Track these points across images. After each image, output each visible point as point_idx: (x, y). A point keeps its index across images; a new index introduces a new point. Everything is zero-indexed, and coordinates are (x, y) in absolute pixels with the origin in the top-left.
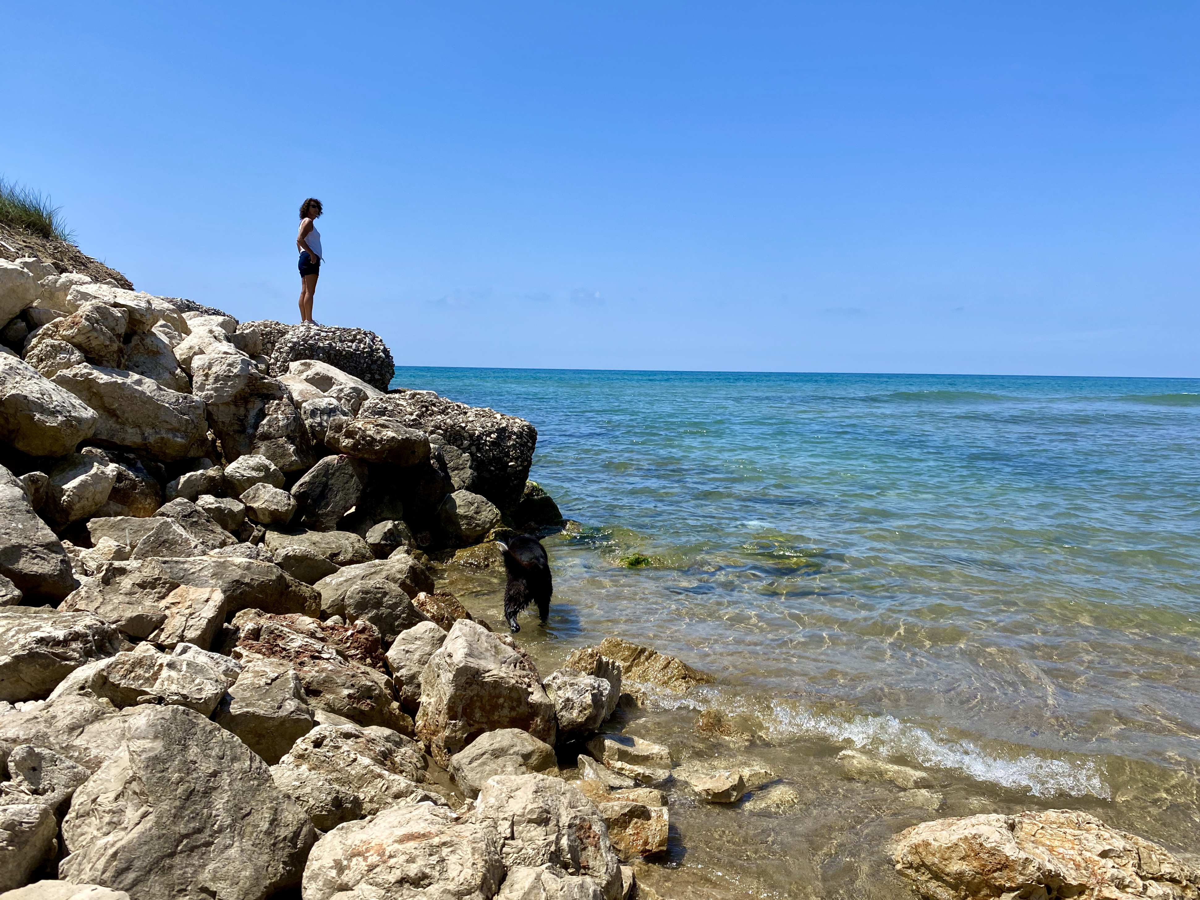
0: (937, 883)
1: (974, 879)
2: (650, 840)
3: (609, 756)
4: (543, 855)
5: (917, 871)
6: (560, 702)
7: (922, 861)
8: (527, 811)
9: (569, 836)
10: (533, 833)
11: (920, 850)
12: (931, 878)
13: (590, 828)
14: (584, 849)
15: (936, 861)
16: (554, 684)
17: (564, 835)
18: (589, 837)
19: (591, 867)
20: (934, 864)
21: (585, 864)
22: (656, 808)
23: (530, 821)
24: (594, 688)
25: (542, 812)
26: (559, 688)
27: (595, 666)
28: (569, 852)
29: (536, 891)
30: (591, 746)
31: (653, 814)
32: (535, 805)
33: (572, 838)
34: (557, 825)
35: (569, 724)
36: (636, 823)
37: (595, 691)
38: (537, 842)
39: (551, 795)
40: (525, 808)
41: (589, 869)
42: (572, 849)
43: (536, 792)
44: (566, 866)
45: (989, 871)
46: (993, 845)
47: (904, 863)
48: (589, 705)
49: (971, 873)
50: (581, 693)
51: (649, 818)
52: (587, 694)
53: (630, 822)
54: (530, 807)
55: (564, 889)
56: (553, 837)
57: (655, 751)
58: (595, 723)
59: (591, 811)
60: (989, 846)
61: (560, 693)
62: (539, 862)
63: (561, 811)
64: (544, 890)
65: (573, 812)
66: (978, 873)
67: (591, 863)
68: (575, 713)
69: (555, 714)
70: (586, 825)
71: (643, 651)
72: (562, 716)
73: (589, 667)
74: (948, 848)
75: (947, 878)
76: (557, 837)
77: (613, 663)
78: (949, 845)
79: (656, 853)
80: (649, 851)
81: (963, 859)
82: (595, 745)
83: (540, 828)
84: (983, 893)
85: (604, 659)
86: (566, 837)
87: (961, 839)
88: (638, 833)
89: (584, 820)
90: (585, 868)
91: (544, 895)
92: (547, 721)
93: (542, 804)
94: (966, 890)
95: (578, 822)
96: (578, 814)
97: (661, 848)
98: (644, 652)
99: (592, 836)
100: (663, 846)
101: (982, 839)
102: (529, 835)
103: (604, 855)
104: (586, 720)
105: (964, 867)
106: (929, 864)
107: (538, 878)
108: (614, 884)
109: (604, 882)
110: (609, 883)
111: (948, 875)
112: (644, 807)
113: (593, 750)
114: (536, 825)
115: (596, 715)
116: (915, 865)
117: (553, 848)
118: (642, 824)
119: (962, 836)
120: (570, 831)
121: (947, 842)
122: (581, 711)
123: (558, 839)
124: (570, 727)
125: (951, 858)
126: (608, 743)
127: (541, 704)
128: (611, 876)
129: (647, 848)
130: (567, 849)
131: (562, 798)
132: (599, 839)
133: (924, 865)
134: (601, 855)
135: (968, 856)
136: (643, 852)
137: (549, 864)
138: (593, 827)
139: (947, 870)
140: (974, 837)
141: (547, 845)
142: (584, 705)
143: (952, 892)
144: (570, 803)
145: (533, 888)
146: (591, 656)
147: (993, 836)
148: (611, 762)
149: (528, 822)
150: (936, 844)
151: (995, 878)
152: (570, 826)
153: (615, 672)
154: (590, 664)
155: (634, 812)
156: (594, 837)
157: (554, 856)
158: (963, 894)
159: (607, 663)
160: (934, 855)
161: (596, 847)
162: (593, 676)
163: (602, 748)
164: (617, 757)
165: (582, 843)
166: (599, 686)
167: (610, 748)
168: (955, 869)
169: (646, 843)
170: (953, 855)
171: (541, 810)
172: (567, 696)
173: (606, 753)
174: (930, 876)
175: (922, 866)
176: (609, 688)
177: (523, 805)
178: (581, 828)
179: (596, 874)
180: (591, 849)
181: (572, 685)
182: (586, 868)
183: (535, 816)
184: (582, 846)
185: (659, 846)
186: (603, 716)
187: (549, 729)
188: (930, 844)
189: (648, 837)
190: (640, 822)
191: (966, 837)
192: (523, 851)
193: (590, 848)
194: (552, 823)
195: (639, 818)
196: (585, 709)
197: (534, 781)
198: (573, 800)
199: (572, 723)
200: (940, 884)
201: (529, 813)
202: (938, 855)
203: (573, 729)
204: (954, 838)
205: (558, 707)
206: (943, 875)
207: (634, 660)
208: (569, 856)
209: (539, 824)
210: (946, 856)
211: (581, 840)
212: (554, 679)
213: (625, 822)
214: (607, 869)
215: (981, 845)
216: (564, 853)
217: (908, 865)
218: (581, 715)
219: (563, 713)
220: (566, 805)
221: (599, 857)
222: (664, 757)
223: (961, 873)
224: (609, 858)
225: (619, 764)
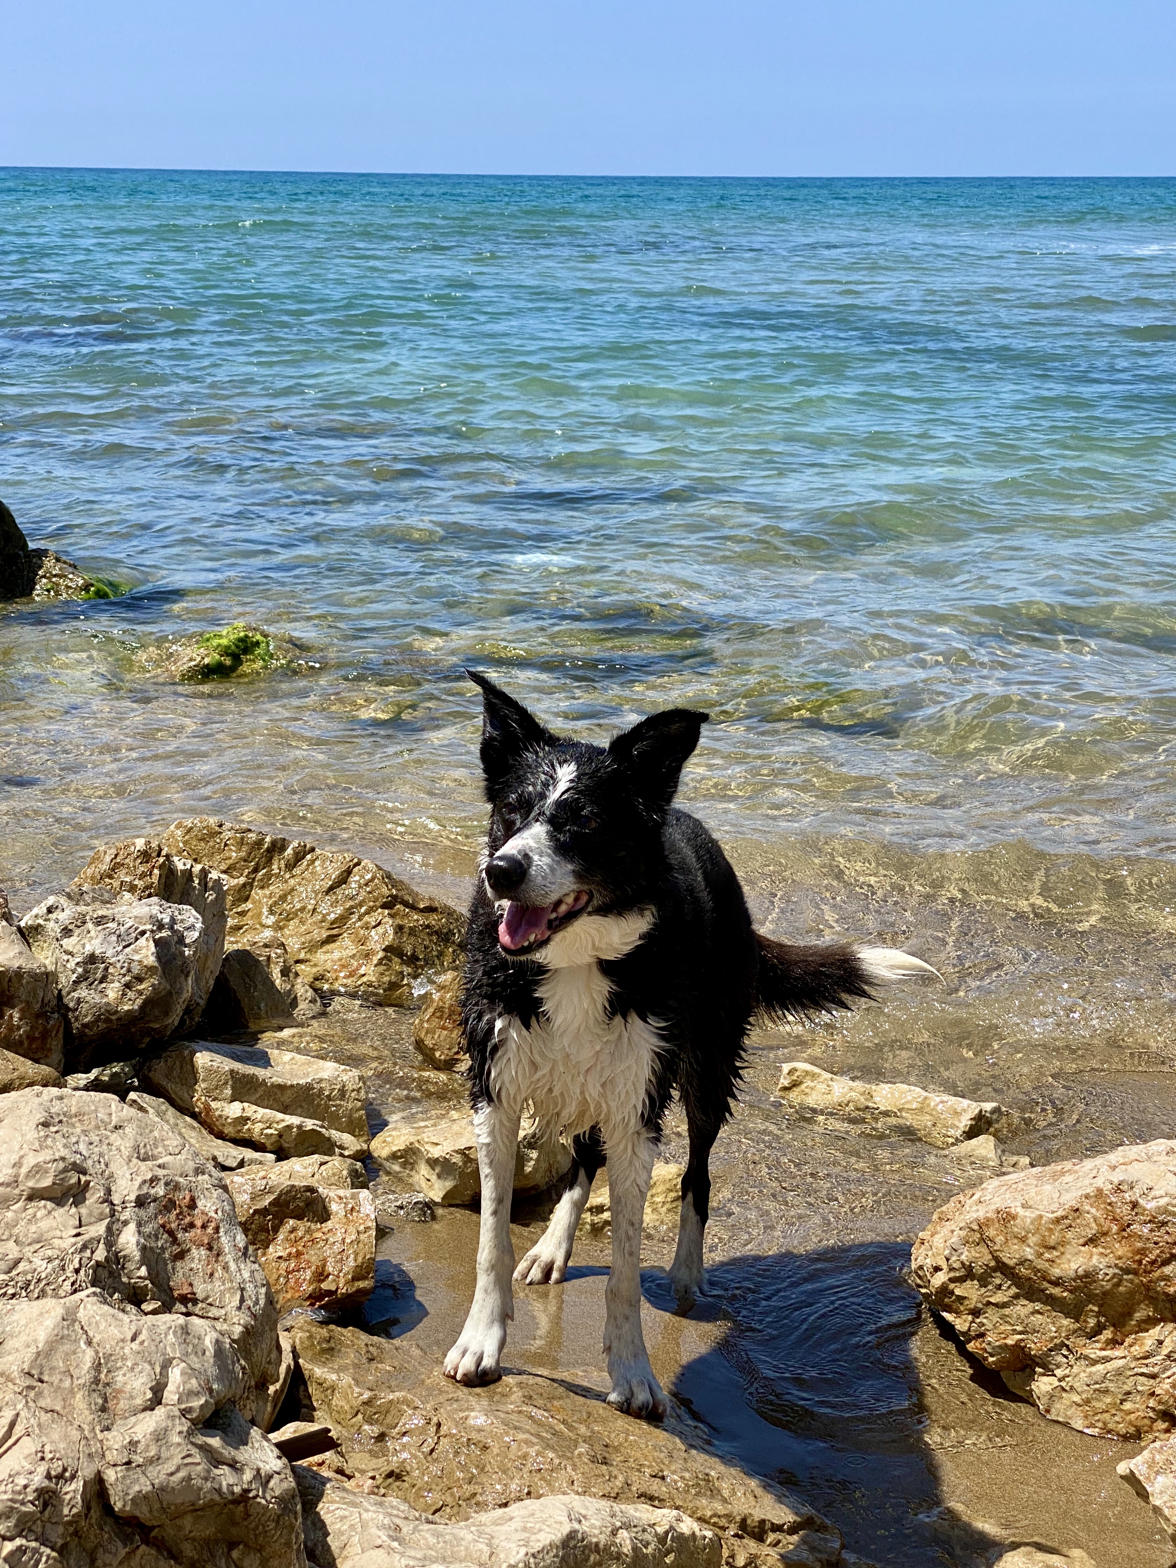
0: (1031, 1306)
1: (1118, 1285)
2: (330, 1269)
3: (208, 1092)
4: (77, 1271)
5: (984, 1283)
6: (71, 965)
7: (996, 1259)
8: (24, 1171)
9: (139, 1225)
10: (44, 1224)
11: (991, 1232)
12: (1016, 1297)
13: (192, 1205)
14: (180, 1256)
15: (1029, 1253)
16: (51, 925)
17: (126, 1223)
18: (192, 1225)
19: (200, 1296)
20: (1023, 1262)
21: (186, 1290)
22: (341, 1192)
23: (34, 1196)
24: (161, 927)
25: (65, 1170)
26: (67, 932)
27: (155, 879)
28: (144, 1261)
29: (67, 1347)
30: (158, 1071)
31: (334, 1207)
32: (45, 1155)
33: (148, 1229)
34: (107, 1199)
35: (98, 1019)
36: (293, 1230)
37: (164, 934)
38: (56, 1242)
39: (85, 1132)
40: (17, 1165)
41: (195, 1301)
42: (148, 1255)
43: (46, 1125)
44: (135, 1297)
45: (1153, 1262)
46: (1163, 1202)
47: (952, 1269)
48: (151, 969)
49: (1111, 1271)
50: (126, 940)
51: (324, 1215)
52: (142, 941)
53: (276, 1230)
54: (31, 1161)
55: (140, 1338)
56: (100, 1229)
57: (325, 1075)
58: (166, 1014)
59: (191, 1165)
60: (1151, 1205)
61: (68, 943)
62: (67, 1286)
63: (113, 1167)
64: (89, 1343)
65: (146, 1170)
66: (1127, 1271)
67: (200, 1290)
68: (113, 991)
69: (60, 997)
70: (183, 1198)
71: (278, 847)
72: (79, 1001)
73: (139, 883)
74: (1058, 1221)
75: (1056, 1291)
76: (109, 1229)
77: (204, 873)
78: (1060, 1213)
79: (348, 1296)
80: (330, 1293)
81: (1092, 1241)
82: (171, 1069)
83: (61, 1211)
84: (1138, 1315)
85: (180, 864)
86: (132, 1226)
87: (1087, 1197)
88: (299, 1254)
89: (177, 1187)
90: (184, 1299)
91: (89, 1354)
92: (38, 1016)
93: (63, 1152)
94: (1098, 1314)
95: (160, 1190)
96: (160, 1172)
97: (362, 1284)
98: (283, 849)
99: (199, 1223)
100: (364, 1278)
101: (1137, 1191)
102: (33, 1228)
103: (233, 1266)
104: (142, 1007)
105: (1095, 1260)
106: (1011, 1263)
107: (70, 1317)
108: (262, 1334)
109: (238, 1330)
110: (248, 1332)
111: (1057, 1283)
112: (311, 1190)
113: (164, 1082)
114: (50, 1205)
115: (170, 994)
116: (978, 1270)
117: (100, 1254)
118: (308, 1231)
119: (1090, 1190)
120: (142, 1212)
121: (1054, 1207)
122: (128, 986)
123: (111, 1236)
124: (102, 1026)
125: (1063, 1243)
126: (203, 1059)
127: (19, 973)
128: (254, 1316)
129: (324, 1286)
130: (137, 1255)
131: (114, 1137)
132: (217, 1229)
133: (1001, 1267)
134: (226, 1268)
135: (1105, 1234)
136: (314, 1298)
137: (92, 1289)
138: (200, 1204)
139: (1056, 1272)
140: (1118, 1189)
141: (84, 1247)
142: (136, 970)
143: (1066, 1322)
144: (137, 1148)
145: (57, 1341)
146: (145, 856)
147: (1163, 1183)
148: (213, 1105)
149: (30, 1198)
150: (1027, 1216)
151: (1166, 1278)
152: (141, 1202)
153: (211, 896)
154: (142, 876)
155: (287, 1204)
156: (204, 1227)
157: (101, 1272)
158: (1092, 1322)
159: (188, 874)
160: (1023, 1240)
161: (210, 1248)
162: (155, 899)
163: (190, 1076)
164: (228, 1092)
165: (175, 1241)
166: (173, 921)
167: (209, 1070)
168: (1074, 1266)
169: (321, 1275)
170: (1069, 1235)
171: (61, 1165)
172: (88, 949)
173: (201, 1086)
174: (1014, 1290)
175: (994, 1270)
176: (199, 925)
177: (14, 1158)
178: (169, 1205)
179: (214, 1312)
180: (198, 1255)
181: (100, 921)
182: (189, 1299)
183: (47, 1182)
184: (176, 1249)
185: (355, 1279)
186: (186, 995)
187: (45, 1035)
188: (1014, 1218)
189: (324, 1261)
190: (302, 1226)
191: (1100, 1191)
192: (21, 1267)
193: (194, 1251)
194: (94, 1197)
195: (300, 1218)
196: (139, 979)
197: (37, 1100)
198: (142, 1141)
199: (107, 1015)
200: (1038, 1306)
201: (28, 1176)
202: (1032, 1240)
203: (110, 1030)
204: (1070, 1199)
205: (65, 980)
206: (1045, 1284)
207: (256, 870)
208: (143, 1271)
209: (59, 1202)
210: (1053, 1240)
211: (171, 1233)
212: (50, 911)
213: (264, 1229)
214: (242, 1300)
215: (1135, 1205)
216: (130, 1266)
217: (962, 1273)
218: (131, 994)
219: (82, 992)
220: (126, 1153)
221: (219, 1273)
222: (349, 1087)
223: (1087, 1275)
224: (246, 1275)
225: (235, 1110)
